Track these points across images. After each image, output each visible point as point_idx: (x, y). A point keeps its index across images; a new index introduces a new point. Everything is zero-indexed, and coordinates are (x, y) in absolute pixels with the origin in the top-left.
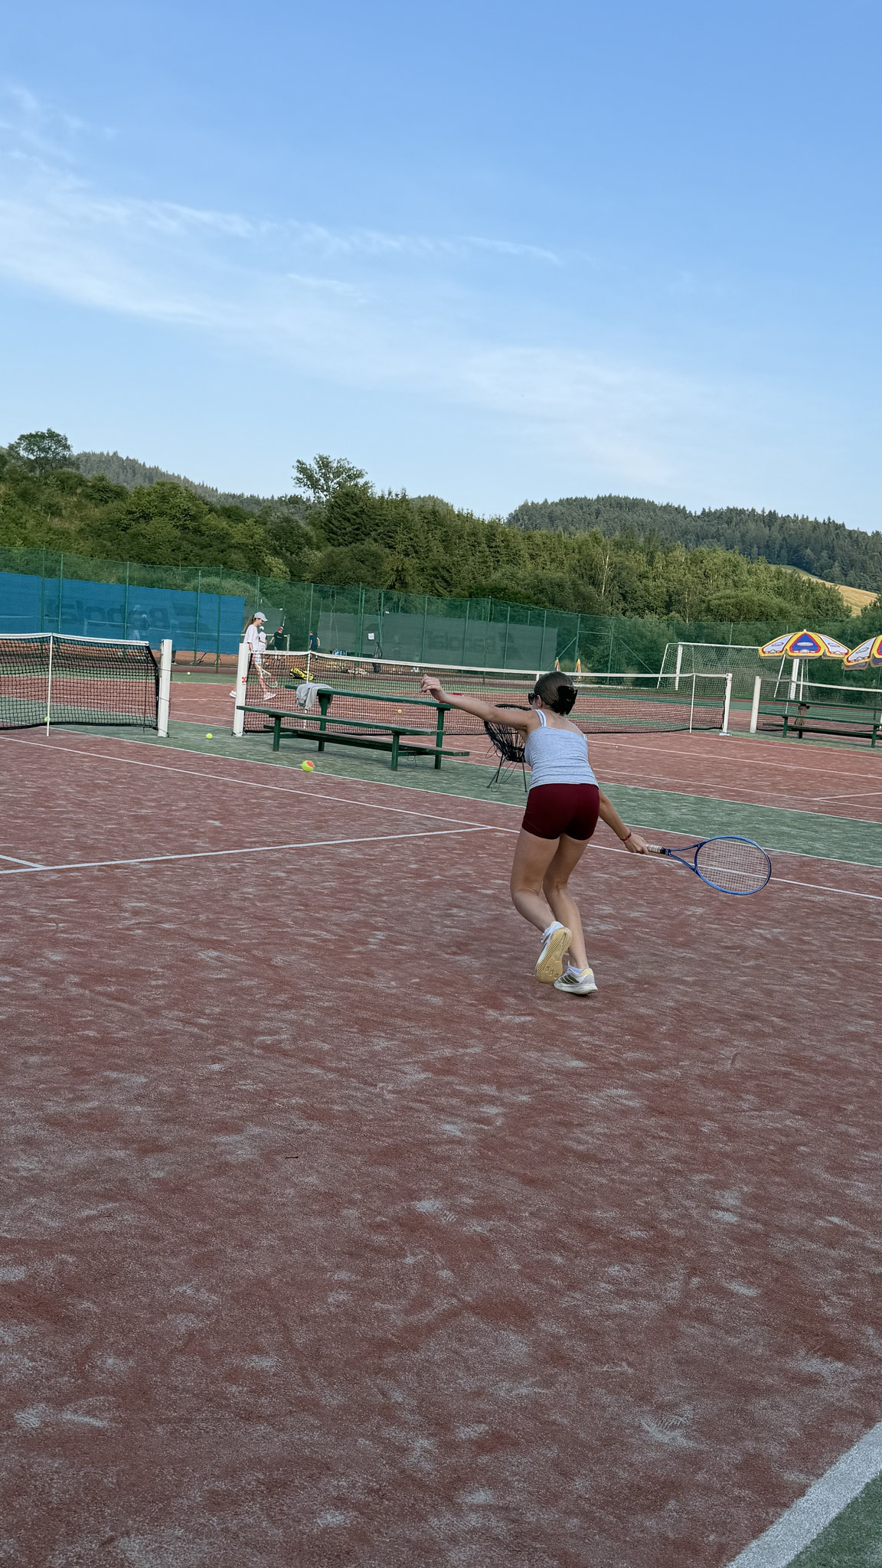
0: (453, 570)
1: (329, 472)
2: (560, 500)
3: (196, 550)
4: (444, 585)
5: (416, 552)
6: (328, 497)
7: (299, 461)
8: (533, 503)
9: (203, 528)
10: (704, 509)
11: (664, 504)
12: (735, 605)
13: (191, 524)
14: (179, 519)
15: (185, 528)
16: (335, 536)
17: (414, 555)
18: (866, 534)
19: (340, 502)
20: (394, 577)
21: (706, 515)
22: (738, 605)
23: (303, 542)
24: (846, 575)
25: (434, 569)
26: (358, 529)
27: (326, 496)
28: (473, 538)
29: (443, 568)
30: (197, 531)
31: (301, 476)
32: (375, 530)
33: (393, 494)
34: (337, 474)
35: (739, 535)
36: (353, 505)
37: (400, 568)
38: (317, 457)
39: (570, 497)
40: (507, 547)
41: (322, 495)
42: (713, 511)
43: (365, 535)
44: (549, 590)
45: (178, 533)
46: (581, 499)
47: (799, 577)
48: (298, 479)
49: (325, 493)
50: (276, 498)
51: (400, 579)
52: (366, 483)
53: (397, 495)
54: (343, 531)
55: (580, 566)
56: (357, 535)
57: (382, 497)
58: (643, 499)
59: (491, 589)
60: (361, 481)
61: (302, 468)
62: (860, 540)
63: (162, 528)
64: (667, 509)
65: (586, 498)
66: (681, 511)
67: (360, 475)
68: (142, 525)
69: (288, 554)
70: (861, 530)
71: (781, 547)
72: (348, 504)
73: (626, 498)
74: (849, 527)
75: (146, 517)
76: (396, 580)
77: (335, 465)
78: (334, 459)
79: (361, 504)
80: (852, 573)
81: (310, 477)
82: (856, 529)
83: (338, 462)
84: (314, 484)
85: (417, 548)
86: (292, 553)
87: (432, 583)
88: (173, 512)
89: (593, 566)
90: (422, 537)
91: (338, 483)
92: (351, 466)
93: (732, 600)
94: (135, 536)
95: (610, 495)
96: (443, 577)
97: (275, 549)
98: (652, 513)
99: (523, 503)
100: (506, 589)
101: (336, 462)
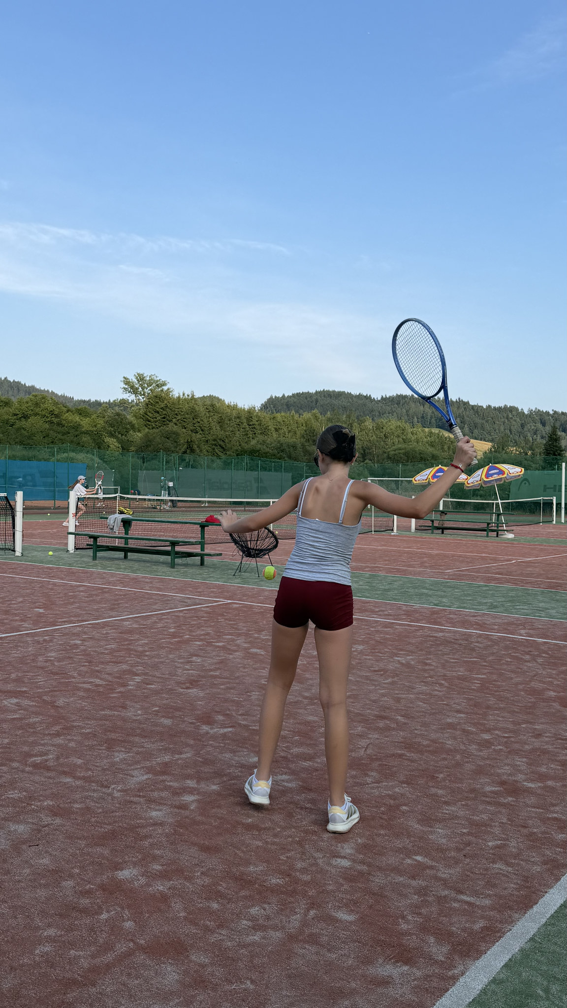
0: (226, 441)
1: (144, 383)
2: (293, 394)
3: (60, 436)
4: (221, 450)
5: (202, 430)
6: (144, 399)
7: (124, 378)
8: (275, 397)
9: (64, 422)
10: (382, 396)
11: (358, 394)
12: (405, 454)
13: (55, 420)
14: (47, 417)
15: (51, 422)
16: (150, 423)
17: (201, 432)
18: (482, 407)
19: (151, 401)
20: (185, 446)
21: (384, 400)
22: (407, 454)
23: (129, 427)
24: (472, 433)
25: (214, 440)
26: (164, 418)
27: (143, 398)
28: (238, 420)
29: (220, 439)
30: (59, 424)
31: (127, 387)
32: (175, 418)
33: (186, 395)
34: (149, 385)
35: (405, 411)
36: (160, 403)
37: (189, 441)
38: (136, 374)
39: (299, 392)
40: (260, 425)
41: (141, 398)
42: (388, 397)
43: (169, 421)
44: (287, 450)
45: (47, 426)
46: (306, 393)
47: (443, 434)
48: (124, 388)
49: (143, 396)
50: (112, 401)
51: (190, 447)
52: (168, 389)
53: (188, 395)
54: (155, 419)
55: (307, 434)
56: (164, 421)
57: (179, 397)
58: (344, 392)
59: (251, 451)
60: (165, 388)
61: (127, 381)
62: (479, 411)
63: (36, 423)
64: (360, 396)
65: (308, 392)
66: (368, 398)
67: (164, 384)
68: (23, 422)
69: (120, 436)
70: (479, 405)
71: (431, 418)
72: (158, 402)
73: (334, 391)
74: (472, 403)
75: (26, 417)
76: (187, 448)
77: (148, 379)
78: (147, 374)
79: (166, 402)
80: (476, 431)
81: (132, 387)
82: (476, 404)
83: (150, 377)
84: (135, 391)
85: (203, 428)
86: (122, 435)
87: (214, 449)
88: (44, 413)
89: (315, 434)
90: (205, 421)
91: (150, 390)
92: (158, 379)
93: (403, 451)
94: (18, 429)
95: (324, 390)
96: (220, 445)
97: (111, 433)
98: (350, 400)
99: (269, 397)
100: (259, 450)
101: (149, 377)
